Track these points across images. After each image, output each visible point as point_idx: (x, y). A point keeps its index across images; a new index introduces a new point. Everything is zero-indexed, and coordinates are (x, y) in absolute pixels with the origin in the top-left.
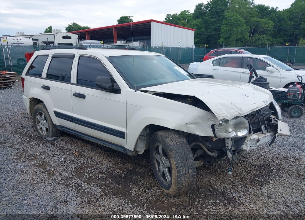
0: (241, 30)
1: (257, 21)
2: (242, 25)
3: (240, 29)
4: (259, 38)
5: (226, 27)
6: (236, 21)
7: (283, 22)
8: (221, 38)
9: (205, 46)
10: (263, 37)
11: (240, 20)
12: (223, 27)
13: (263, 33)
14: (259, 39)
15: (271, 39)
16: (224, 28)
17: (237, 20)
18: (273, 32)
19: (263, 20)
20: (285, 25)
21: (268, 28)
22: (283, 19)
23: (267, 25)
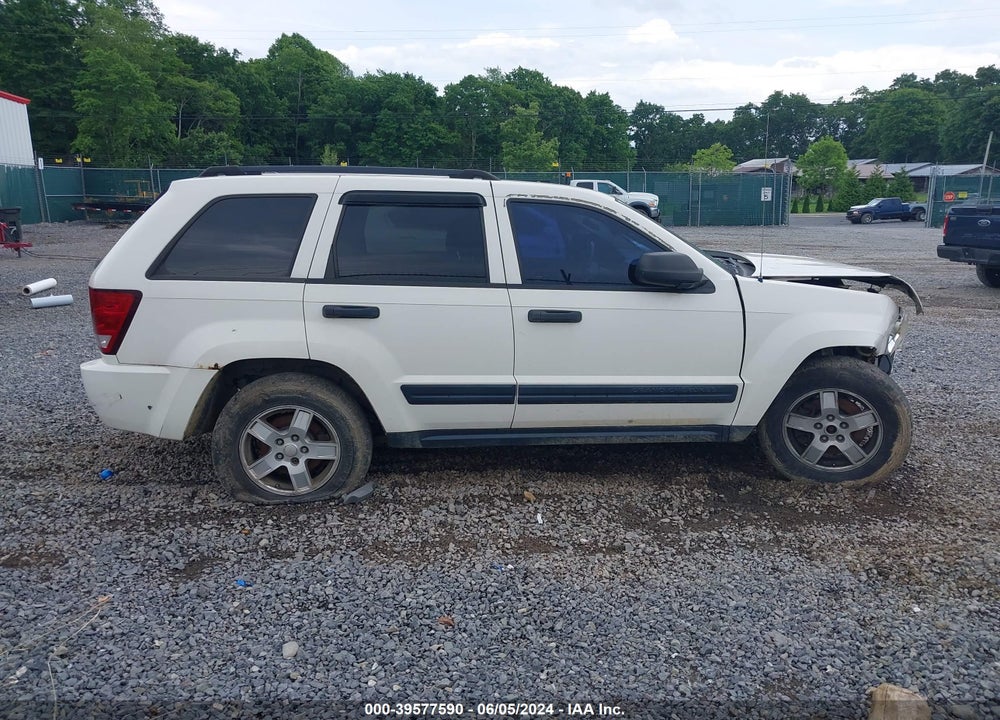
0: (151, 112)
1: (189, 88)
2: (148, 96)
3: (145, 108)
4: (208, 141)
5: (93, 96)
6: (124, 79)
7: (262, 97)
8: (79, 137)
9: (79, 160)
10: (221, 139)
11: (137, 78)
12: (83, 95)
13: (213, 125)
14: (207, 146)
15: (242, 147)
16: (86, 101)
17: (127, 78)
18: (242, 127)
19: (206, 84)
20: (267, 105)
21: (226, 112)
22: (261, 89)
23: (221, 104)
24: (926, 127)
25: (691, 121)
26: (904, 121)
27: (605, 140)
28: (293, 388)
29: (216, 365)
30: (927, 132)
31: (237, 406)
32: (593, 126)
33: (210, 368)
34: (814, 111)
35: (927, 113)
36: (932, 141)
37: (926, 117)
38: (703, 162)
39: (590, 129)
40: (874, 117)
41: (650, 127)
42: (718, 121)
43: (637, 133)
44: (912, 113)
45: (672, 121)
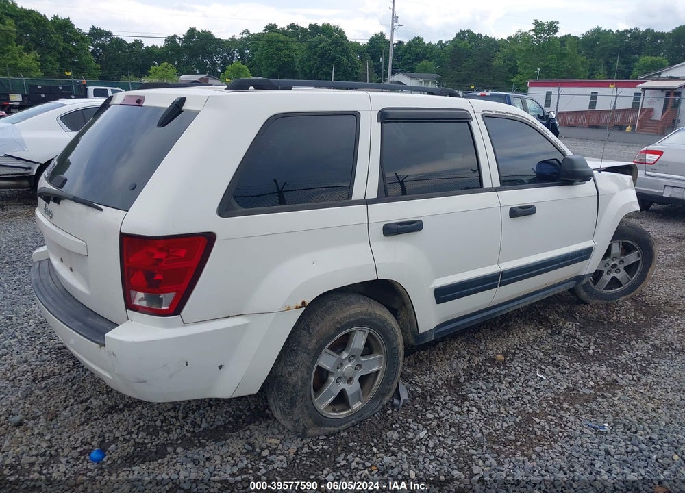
24: (287, 59)
25: (133, 44)
26: (275, 54)
27: (72, 55)
28: (358, 310)
29: (303, 303)
30: (288, 61)
31: (314, 341)
32: (62, 44)
33: (297, 308)
34: (218, 43)
35: (287, 49)
36: (292, 68)
37: (287, 52)
38: (156, 76)
39: (59, 45)
40: (256, 50)
41: (103, 47)
42: (153, 46)
43: (93, 50)
44: (278, 49)
45: (119, 43)
